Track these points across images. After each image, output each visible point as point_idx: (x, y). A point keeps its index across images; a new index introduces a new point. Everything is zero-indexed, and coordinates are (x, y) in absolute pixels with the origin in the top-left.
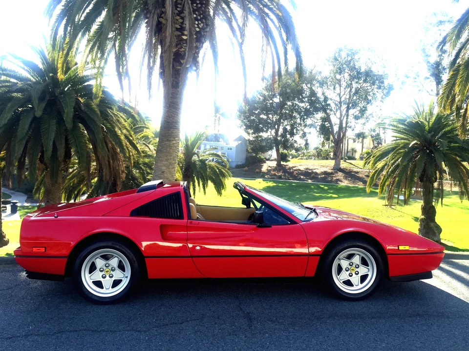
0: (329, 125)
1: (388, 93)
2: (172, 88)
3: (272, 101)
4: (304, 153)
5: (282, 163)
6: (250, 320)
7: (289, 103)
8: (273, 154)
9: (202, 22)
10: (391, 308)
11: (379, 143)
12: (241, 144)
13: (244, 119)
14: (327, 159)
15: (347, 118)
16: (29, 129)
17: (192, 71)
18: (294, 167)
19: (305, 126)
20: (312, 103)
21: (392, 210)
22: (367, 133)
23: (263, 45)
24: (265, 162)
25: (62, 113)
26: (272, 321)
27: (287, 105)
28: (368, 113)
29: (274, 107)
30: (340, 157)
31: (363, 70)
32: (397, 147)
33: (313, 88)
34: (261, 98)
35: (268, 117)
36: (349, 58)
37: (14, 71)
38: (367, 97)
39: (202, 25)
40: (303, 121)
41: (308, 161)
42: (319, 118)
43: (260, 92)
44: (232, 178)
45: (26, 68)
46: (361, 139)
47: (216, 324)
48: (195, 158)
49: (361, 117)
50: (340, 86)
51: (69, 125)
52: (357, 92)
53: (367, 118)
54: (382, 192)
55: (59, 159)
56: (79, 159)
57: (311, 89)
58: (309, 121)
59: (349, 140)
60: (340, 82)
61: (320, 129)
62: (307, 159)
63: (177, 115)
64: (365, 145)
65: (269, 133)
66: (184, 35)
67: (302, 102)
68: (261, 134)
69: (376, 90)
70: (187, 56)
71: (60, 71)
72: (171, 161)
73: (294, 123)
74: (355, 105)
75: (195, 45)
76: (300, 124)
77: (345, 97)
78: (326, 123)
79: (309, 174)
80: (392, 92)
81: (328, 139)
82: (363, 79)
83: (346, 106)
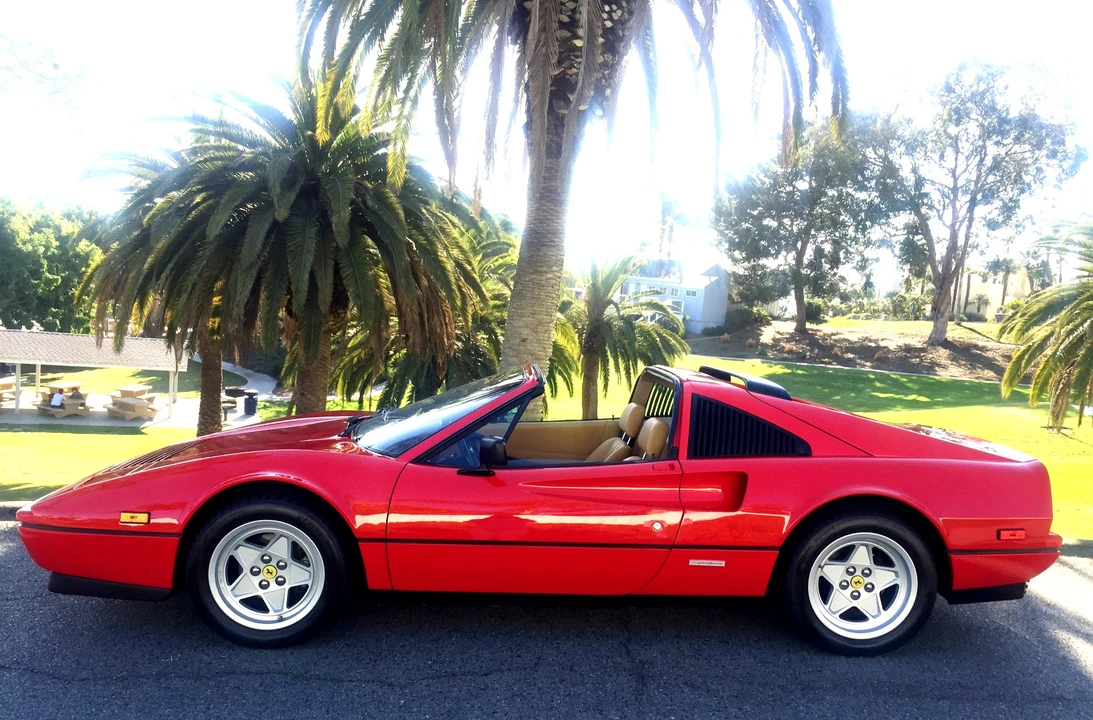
0: (924, 241)
1: (1074, 168)
2: (548, 158)
3: (791, 188)
4: (861, 306)
5: (808, 326)
6: (642, 679)
7: (831, 192)
8: (788, 305)
9: (620, 7)
10: (994, 676)
11: (1044, 285)
12: (717, 282)
13: (727, 228)
14: (917, 318)
15: (969, 227)
16: (264, 247)
17: (594, 120)
18: (834, 335)
19: (868, 243)
20: (885, 192)
21: (1064, 439)
22: (1018, 260)
23: (757, 56)
24: (769, 324)
25: (329, 213)
26: (692, 686)
27: (826, 194)
28: (1020, 214)
29: (796, 202)
30: (946, 314)
31: (1014, 114)
32: (1083, 293)
33: (890, 156)
34: (767, 181)
35: (781, 224)
36: (982, 87)
37: (237, 127)
38: (1021, 178)
39: (619, 12)
40: (863, 234)
41: (872, 321)
42: (901, 227)
43: (766, 167)
44: (690, 356)
45: (262, 121)
46: (1001, 275)
47: (561, 682)
48: (610, 311)
49: (1004, 222)
50: (957, 151)
51: (342, 240)
52: (997, 166)
53: (1017, 226)
54: (1039, 396)
55: (322, 308)
56: (360, 310)
57: (886, 158)
58: (876, 233)
59: (972, 276)
60: (956, 142)
61: (901, 249)
62: (867, 318)
63: (558, 218)
64: (1010, 289)
65: (781, 259)
66: (578, 37)
67: (863, 188)
68: (763, 261)
69: (1044, 161)
70: (579, 86)
71: (320, 124)
72: (541, 317)
73: (841, 238)
74: (989, 195)
75: (600, 59)
76: (855, 240)
77: (968, 175)
78: (916, 238)
79: (868, 351)
80: (1083, 166)
81: (920, 274)
82: (1012, 136)
83: (968, 197)
